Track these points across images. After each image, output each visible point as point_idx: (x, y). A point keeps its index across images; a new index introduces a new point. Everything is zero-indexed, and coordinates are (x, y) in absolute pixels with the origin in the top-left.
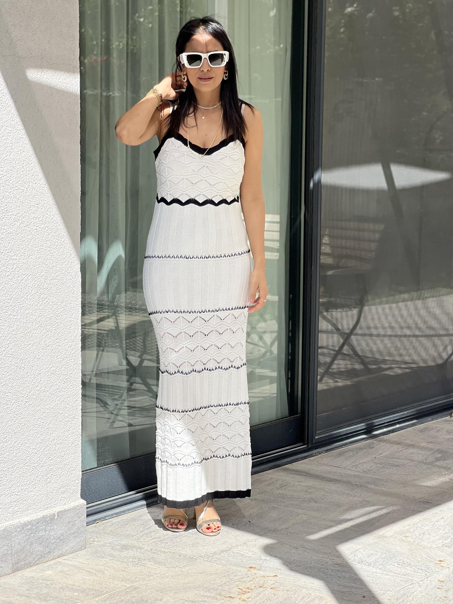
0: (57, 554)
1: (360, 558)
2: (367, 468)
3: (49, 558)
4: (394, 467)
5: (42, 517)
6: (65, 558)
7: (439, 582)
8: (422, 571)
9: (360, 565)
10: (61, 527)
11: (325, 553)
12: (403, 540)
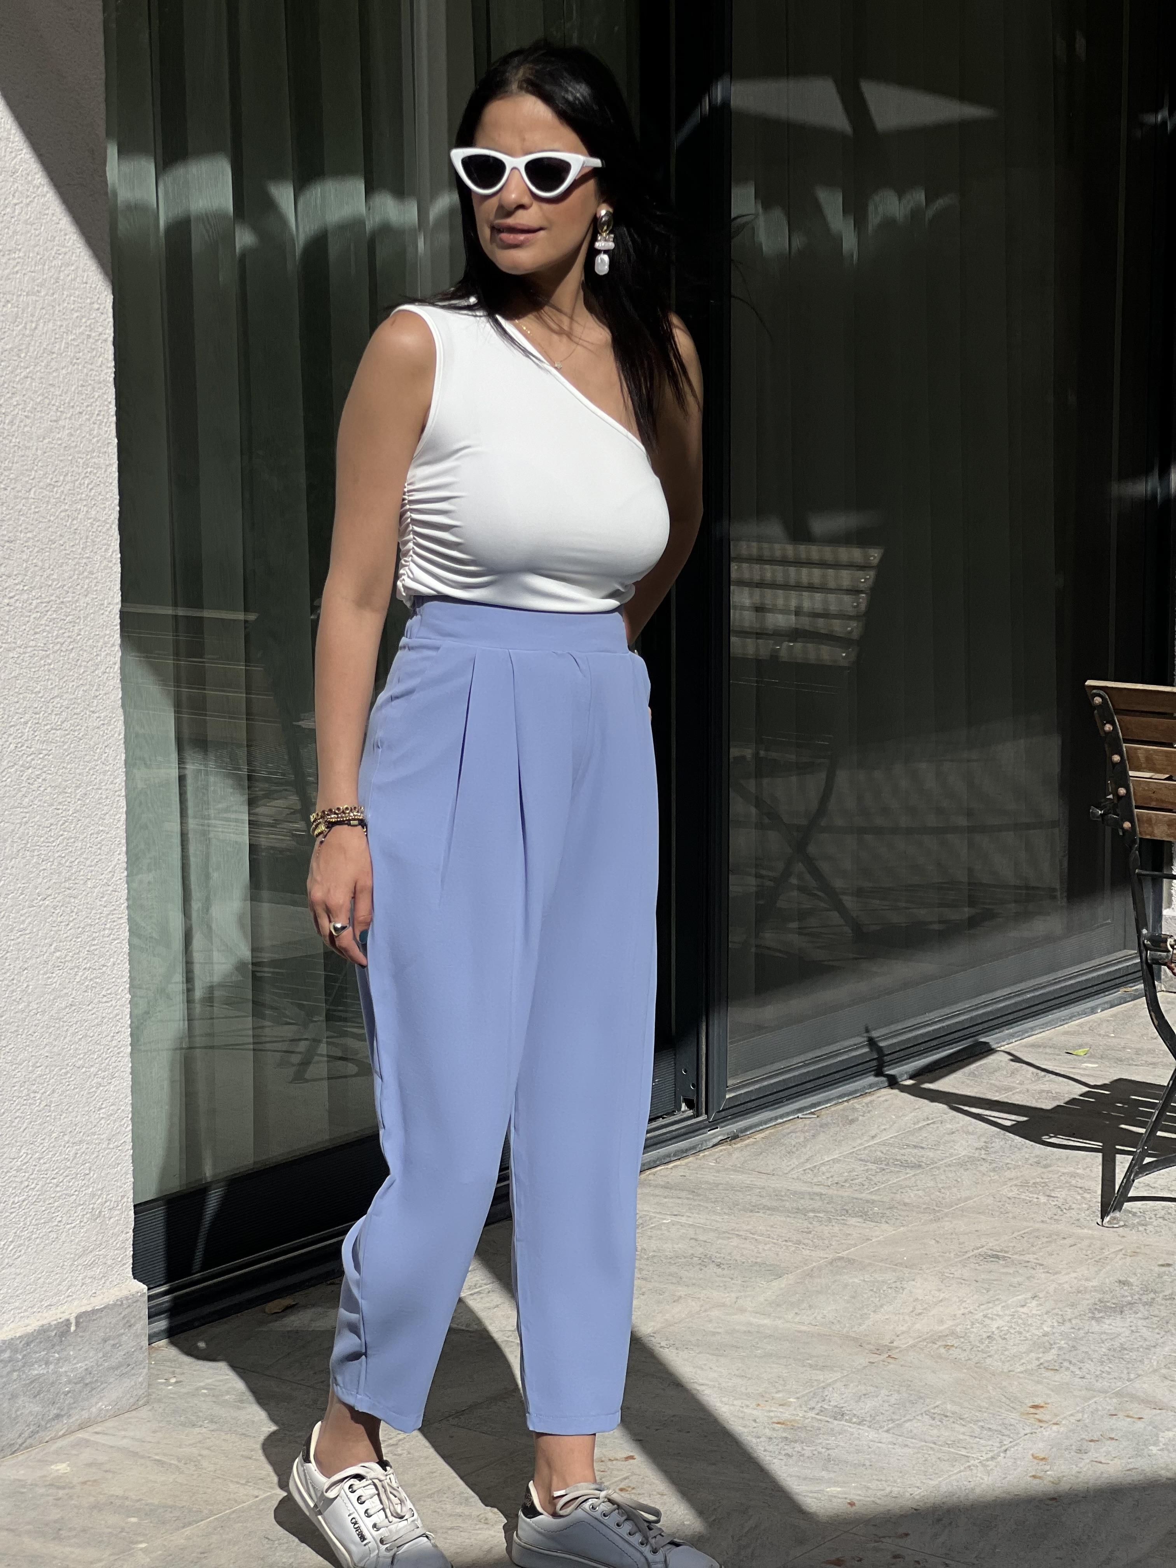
0: (77, 1420)
1: (836, 1406)
2: (841, 1175)
3: (58, 1432)
4: (908, 1170)
5: (37, 1328)
6: (96, 1430)
7: (1036, 1461)
8: (990, 1433)
9: (836, 1422)
10: (87, 1352)
11: (748, 1395)
12: (940, 1357)
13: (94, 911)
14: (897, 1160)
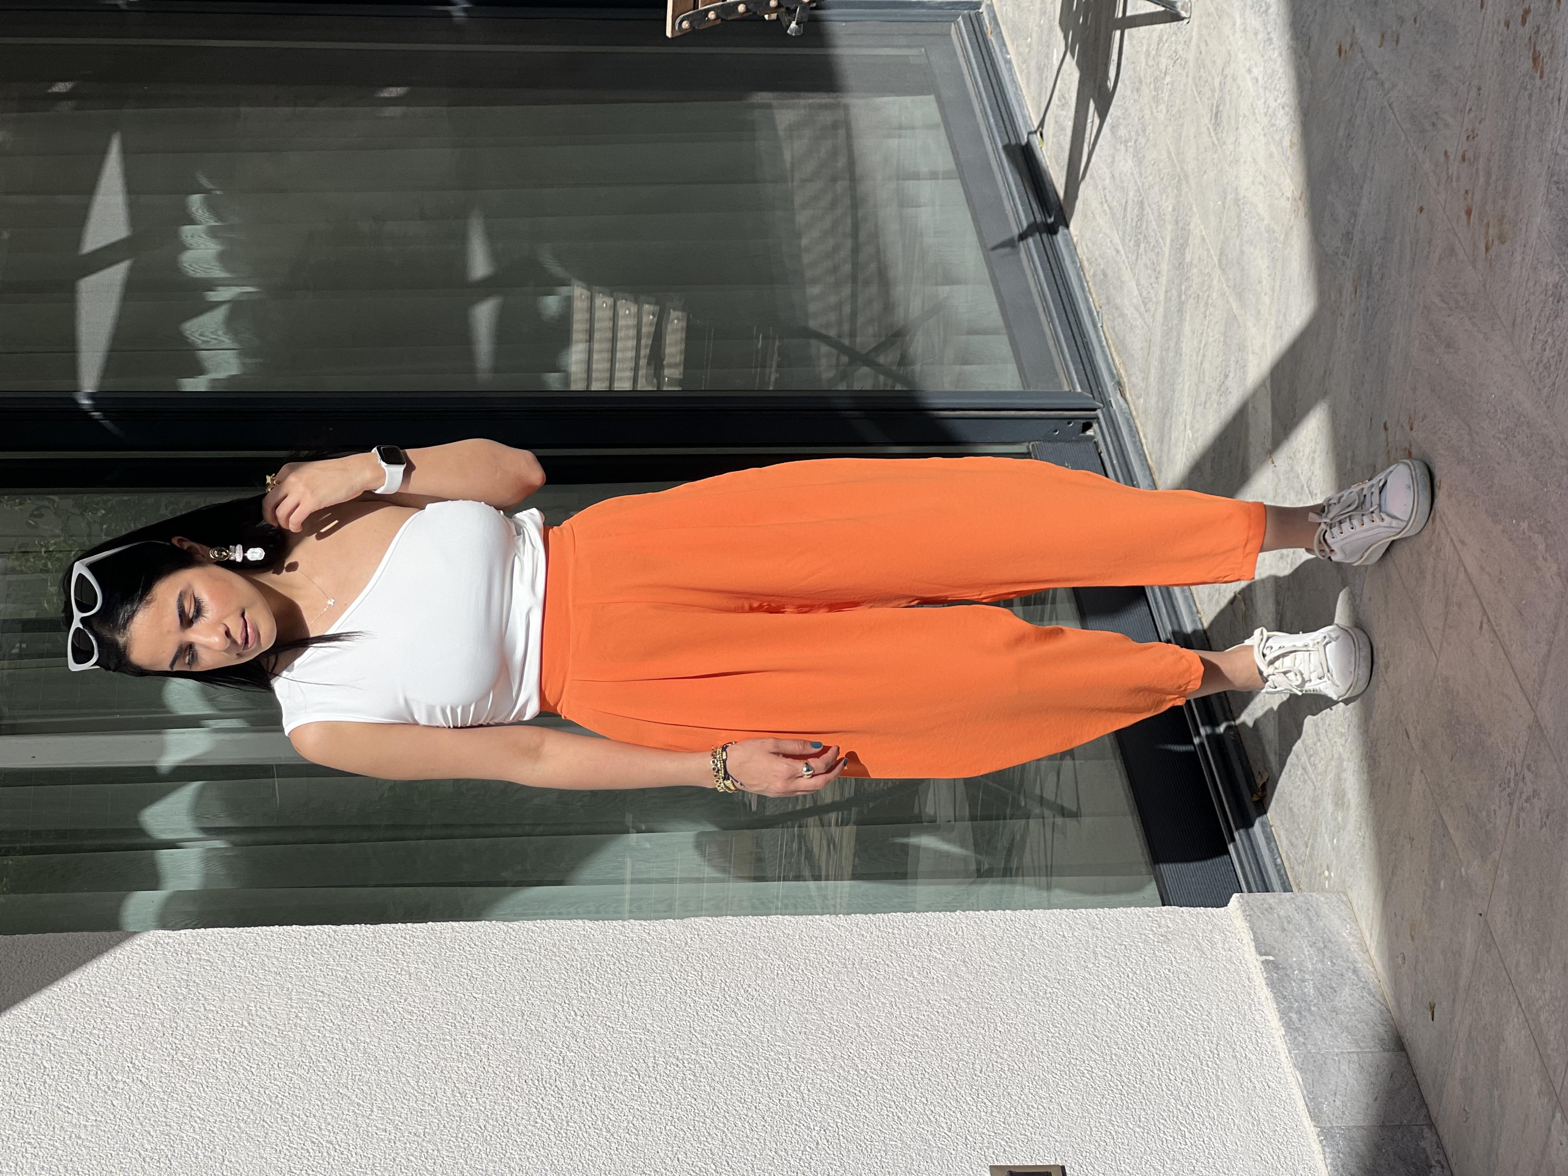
0: (1359, 955)
2: (1150, 277)
3: (1370, 972)
4: (1145, 212)
5: (1270, 990)
7: (1385, 43)
8: (1362, 91)
10: (1294, 947)
13: (876, 943)
14: (1136, 225)
